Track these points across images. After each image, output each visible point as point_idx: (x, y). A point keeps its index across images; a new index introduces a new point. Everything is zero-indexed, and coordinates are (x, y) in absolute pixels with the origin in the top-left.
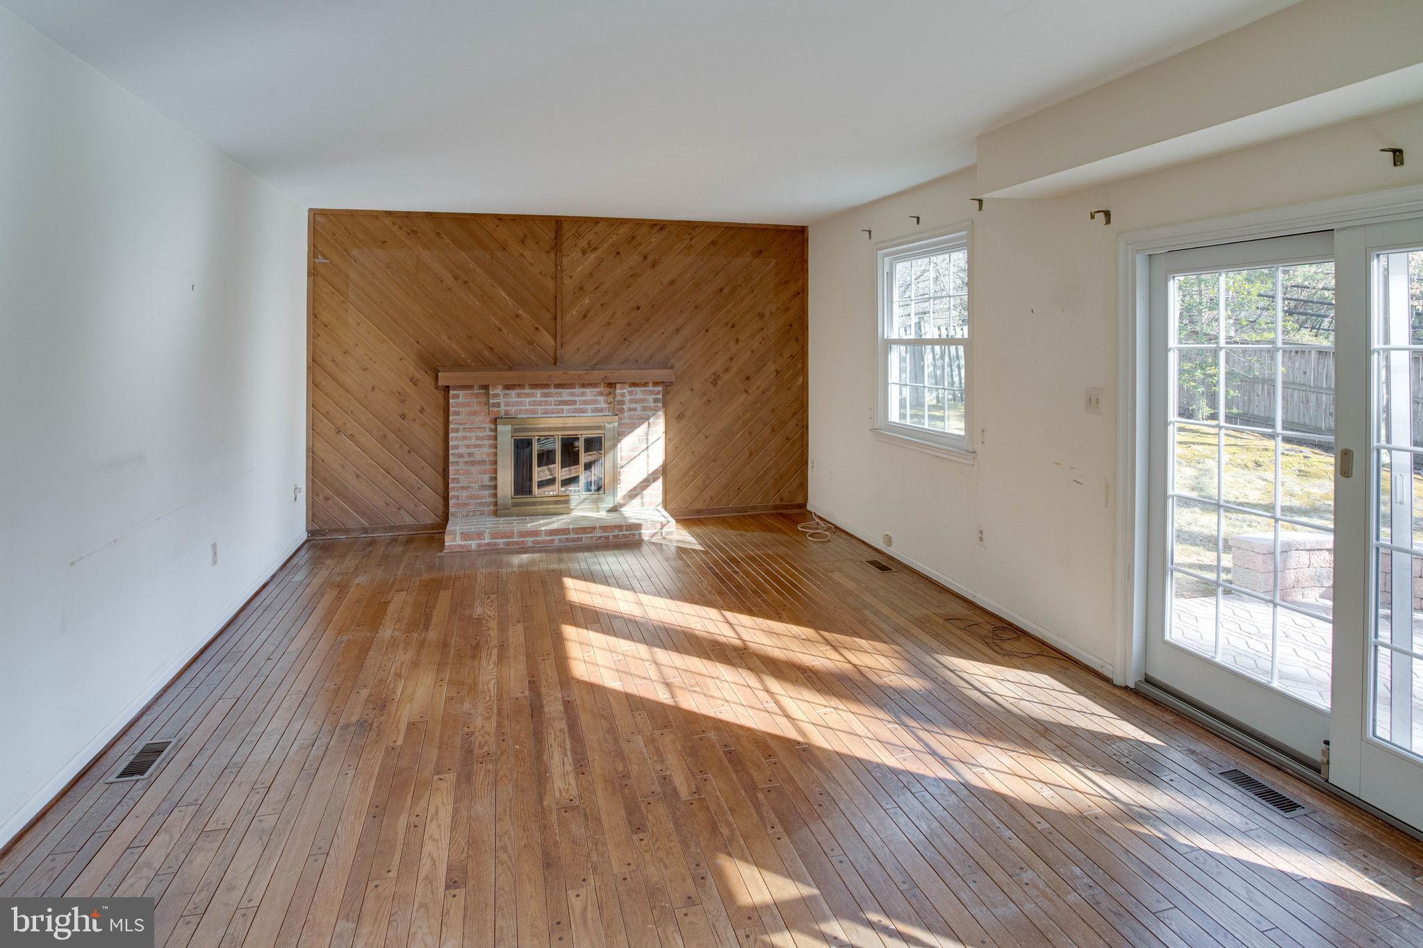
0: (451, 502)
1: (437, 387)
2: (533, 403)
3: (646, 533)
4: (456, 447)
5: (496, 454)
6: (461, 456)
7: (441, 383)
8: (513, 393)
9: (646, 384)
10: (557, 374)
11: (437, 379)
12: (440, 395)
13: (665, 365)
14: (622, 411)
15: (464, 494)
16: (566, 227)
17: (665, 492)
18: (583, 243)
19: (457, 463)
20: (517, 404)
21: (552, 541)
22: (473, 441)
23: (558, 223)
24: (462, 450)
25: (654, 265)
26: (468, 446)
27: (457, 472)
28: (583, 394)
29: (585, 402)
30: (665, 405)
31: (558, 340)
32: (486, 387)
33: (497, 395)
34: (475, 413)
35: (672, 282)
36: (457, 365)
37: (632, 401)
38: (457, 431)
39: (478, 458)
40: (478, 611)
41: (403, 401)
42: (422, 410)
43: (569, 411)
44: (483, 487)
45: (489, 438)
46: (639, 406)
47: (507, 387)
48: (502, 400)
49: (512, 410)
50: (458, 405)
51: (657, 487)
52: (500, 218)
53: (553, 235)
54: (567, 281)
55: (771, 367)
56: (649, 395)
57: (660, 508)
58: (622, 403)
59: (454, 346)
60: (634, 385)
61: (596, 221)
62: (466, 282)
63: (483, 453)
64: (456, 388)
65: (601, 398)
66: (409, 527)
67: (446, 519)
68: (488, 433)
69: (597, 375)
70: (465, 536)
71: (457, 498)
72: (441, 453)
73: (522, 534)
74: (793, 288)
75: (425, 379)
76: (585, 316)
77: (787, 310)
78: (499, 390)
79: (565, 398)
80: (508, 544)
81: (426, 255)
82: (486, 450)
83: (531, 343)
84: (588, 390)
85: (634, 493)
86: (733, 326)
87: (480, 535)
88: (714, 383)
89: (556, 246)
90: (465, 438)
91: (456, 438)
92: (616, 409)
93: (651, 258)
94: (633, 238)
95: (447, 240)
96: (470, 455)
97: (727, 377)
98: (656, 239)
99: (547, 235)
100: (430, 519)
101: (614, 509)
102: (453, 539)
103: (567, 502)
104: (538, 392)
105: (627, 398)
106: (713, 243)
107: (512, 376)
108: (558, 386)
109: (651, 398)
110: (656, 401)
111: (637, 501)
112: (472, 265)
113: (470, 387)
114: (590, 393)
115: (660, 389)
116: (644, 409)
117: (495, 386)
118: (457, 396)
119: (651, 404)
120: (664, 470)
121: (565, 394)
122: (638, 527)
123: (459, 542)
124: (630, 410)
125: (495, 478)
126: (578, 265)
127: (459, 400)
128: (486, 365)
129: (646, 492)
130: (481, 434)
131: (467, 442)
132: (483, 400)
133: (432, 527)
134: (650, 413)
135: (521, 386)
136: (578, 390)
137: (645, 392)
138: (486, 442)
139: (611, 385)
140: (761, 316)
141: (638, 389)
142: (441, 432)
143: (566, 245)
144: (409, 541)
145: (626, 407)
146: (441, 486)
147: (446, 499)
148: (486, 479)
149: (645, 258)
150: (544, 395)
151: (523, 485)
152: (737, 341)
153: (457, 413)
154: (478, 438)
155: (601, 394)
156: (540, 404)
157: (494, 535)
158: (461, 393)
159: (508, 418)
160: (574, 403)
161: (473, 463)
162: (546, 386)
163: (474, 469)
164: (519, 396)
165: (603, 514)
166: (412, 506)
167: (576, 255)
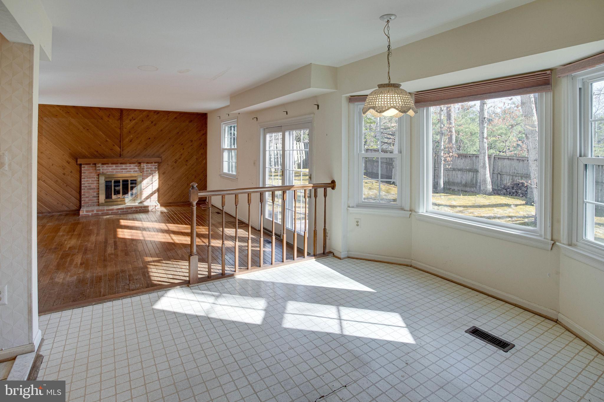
0: (82, 202)
1: (77, 164)
2: (113, 169)
3: (150, 209)
4: (84, 184)
5: (99, 186)
6: (86, 187)
7: (78, 163)
8: (105, 166)
9: (152, 163)
10: (121, 160)
11: (77, 162)
12: (78, 167)
13: (158, 157)
14: (143, 171)
15: (87, 199)
16: (124, 112)
17: (159, 197)
18: (130, 117)
19: (85, 189)
20: (106, 169)
21: (118, 212)
22: (91, 182)
23: (121, 111)
24: (86, 185)
25: (155, 125)
26: (89, 184)
27: (84, 192)
28: (130, 166)
29: (131, 169)
30: (159, 169)
31: (122, 149)
32: (95, 164)
33: (99, 167)
34: (91, 173)
35: (161, 130)
36: (84, 157)
37: (147, 168)
38: (84, 178)
39: (92, 187)
40: (91, 228)
41: (64, 169)
42: (71, 172)
43: (125, 172)
44: (94, 197)
45: (96, 181)
46: (149, 170)
47: (103, 164)
48: (101, 168)
49: (105, 171)
50: (85, 170)
51: (156, 195)
52: (100, 109)
53: (120, 115)
54: (125, 130)
55: (195, 157)
56: (153, 166)
57: (157, 202)
58: (143, 169)
59: (84, 151)
60: (148, 163)
61: (135, 110)
62: (88, 130)
63: (94, 185)
64: (83, 164)
65: (136, 168)
66: (66, 211)
67: (80, 207)
68: (96, 179)
69: (134, 160)
70: (87, 211)
71: (85, 200)
72: (78, 186)
73: (107, 210)
74: (202, 132)
75: (73, 162)
76: (131, 141)
77: (200, 139)
78: (100, 165)
79: (124, 167)
80: (102, 213)
81: (73, 120)
82: (95, 185)
83: (111, 150)
84: (132, 165)
85: (147, 198)
86: (182, 144)
87: (93, 211)
88: (176, 162)
89: (121, 118)
90: (87, 181)
91: (84, 181)
92: (142, 171)
93: (154, 123)
94: (148, 116)
95: (81, 115)
96: (89, 186)
97: (180, 160)
98: (156, 117)
99: (118, 115)
100: (75, 208)
101: (141, 203)
102: (83, 212)
103: (124, 201)
104: (114, 166)
105: (145, 167)
106: (176, 118)
107: (105, 160)
108: (121, 164)
109: (154, 167)
110: (155, 168)
111: (149, 200)
112: (90, 124)
113: (89, 164)
114: (132, 166)
115: (157, 164)
116: (151, 171)
117: (98, 163)
118: (84, 167)
119: (154, 169)
120: (158, 190)
121: (124, 166)
122: (148, 207)
123: (85, 213)
124: (146, 171)
125: (99, 194)
126: (128, 124)
127: (85, 168)
128: (95, 157)
129: (151, 197)
130: (93, 179)
131: (88, 182)
132: (94, 168)
133: (75, 211)
134: (153, 172)
135: (108, 164)
136: (128, 165)
137: (151, 165)
138: (95, 182)
139: (140, 163)
140: (192, 141)
141: (149, 165)
142: (79, 179)
143: (124, 118)
144: (66, 215)
145: (145, 170)
146: (78, 197)
147: (80, 201)
148: (95, 194)
149: (152, 122)
150: (116, 167)
151: (108, 196)
152: (183, 149)
153: (85, 173)
154: (92, 181)
155: (136, 166)
156: (115, 169)
157: (97, 211)
158: (86, 166)
159: (103, 174)
160: (127, 169)
161: (90, 189)
162: (117, 163)
163: (91, 191)
164: (107, 167)
165: (137, 204)
166: (68, 204)
167: (127, 121)
